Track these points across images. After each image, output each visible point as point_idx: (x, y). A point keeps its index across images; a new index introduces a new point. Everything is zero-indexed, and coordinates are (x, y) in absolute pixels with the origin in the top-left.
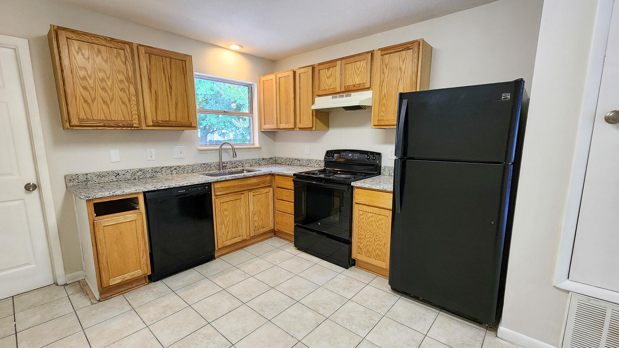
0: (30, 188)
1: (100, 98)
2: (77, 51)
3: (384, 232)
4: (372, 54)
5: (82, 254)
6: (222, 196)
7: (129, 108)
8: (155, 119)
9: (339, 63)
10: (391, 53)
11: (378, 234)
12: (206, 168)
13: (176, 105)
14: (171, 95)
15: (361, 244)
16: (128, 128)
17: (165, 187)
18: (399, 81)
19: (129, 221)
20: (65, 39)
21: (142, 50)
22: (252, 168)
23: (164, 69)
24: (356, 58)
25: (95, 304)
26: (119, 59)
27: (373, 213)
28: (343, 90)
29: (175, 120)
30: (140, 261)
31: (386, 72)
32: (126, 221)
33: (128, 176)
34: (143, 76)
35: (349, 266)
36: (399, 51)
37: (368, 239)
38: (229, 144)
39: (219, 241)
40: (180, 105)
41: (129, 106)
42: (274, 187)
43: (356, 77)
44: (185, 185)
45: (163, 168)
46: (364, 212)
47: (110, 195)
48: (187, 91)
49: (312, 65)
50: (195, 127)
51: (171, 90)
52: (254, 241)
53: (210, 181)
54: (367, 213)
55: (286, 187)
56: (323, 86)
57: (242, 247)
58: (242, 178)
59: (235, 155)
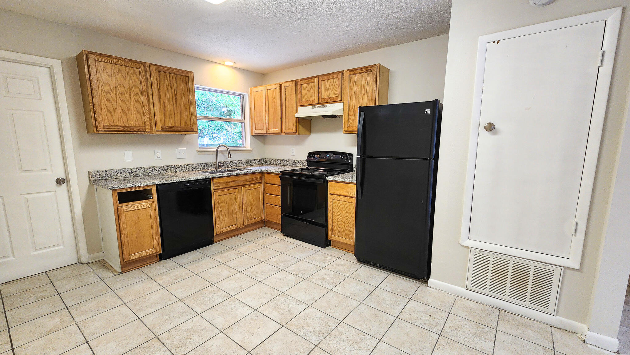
0: (59, 182)
1: (120, 108)
2: (103, 69)
3: (352, 216)
4: (342, 73)
5: (101, 238)
6: (219, 190)
7: (143, 116)
8: (164, 125)
9: (316, 79)
10: (356, 74)
11: (348, 217)
12: (204, 167)
13: (181, 113)
14: (176, 105)
15: (335, 227)
16: (142, 133)
17: (174, 181)
18: (363, 95)
19: (145, 208)
20: (94, 62)
21: (153, 68)
22: (244, 167)
23: (171, 83)
24: (331, 76)
25: (118, 275)
26: (135, 77)
27: (343, 201)
28: (321, 102)
29: (179, 126)
30: (153, 241)
31: (353, 88)
32: (142, 208)
33: (139, 173)
34: (154, 90)
35: (325, 246)
36: (362, 73)
37: (340, 223)
38: (225, 146)
39: (217, 228)
40: (184, 114)
41: (142, 114)
42: (264, 183)
43: (330, 91)
44: (190, 180)
45: (168, 166)
46: (336, 201)
47: (131, 186)
48: (189, 102)
49: (295, 80)
50: (196, 132)
51: (177, 101)
52: (247, 230)
53: (210, 177)
54: (338, 201)
55: (274, 183)
56: (304, 98)
57: (236, 235)
58: (236, 175)
59: (230, 156)
